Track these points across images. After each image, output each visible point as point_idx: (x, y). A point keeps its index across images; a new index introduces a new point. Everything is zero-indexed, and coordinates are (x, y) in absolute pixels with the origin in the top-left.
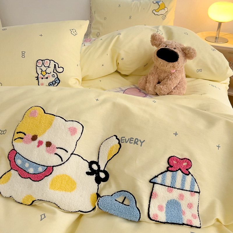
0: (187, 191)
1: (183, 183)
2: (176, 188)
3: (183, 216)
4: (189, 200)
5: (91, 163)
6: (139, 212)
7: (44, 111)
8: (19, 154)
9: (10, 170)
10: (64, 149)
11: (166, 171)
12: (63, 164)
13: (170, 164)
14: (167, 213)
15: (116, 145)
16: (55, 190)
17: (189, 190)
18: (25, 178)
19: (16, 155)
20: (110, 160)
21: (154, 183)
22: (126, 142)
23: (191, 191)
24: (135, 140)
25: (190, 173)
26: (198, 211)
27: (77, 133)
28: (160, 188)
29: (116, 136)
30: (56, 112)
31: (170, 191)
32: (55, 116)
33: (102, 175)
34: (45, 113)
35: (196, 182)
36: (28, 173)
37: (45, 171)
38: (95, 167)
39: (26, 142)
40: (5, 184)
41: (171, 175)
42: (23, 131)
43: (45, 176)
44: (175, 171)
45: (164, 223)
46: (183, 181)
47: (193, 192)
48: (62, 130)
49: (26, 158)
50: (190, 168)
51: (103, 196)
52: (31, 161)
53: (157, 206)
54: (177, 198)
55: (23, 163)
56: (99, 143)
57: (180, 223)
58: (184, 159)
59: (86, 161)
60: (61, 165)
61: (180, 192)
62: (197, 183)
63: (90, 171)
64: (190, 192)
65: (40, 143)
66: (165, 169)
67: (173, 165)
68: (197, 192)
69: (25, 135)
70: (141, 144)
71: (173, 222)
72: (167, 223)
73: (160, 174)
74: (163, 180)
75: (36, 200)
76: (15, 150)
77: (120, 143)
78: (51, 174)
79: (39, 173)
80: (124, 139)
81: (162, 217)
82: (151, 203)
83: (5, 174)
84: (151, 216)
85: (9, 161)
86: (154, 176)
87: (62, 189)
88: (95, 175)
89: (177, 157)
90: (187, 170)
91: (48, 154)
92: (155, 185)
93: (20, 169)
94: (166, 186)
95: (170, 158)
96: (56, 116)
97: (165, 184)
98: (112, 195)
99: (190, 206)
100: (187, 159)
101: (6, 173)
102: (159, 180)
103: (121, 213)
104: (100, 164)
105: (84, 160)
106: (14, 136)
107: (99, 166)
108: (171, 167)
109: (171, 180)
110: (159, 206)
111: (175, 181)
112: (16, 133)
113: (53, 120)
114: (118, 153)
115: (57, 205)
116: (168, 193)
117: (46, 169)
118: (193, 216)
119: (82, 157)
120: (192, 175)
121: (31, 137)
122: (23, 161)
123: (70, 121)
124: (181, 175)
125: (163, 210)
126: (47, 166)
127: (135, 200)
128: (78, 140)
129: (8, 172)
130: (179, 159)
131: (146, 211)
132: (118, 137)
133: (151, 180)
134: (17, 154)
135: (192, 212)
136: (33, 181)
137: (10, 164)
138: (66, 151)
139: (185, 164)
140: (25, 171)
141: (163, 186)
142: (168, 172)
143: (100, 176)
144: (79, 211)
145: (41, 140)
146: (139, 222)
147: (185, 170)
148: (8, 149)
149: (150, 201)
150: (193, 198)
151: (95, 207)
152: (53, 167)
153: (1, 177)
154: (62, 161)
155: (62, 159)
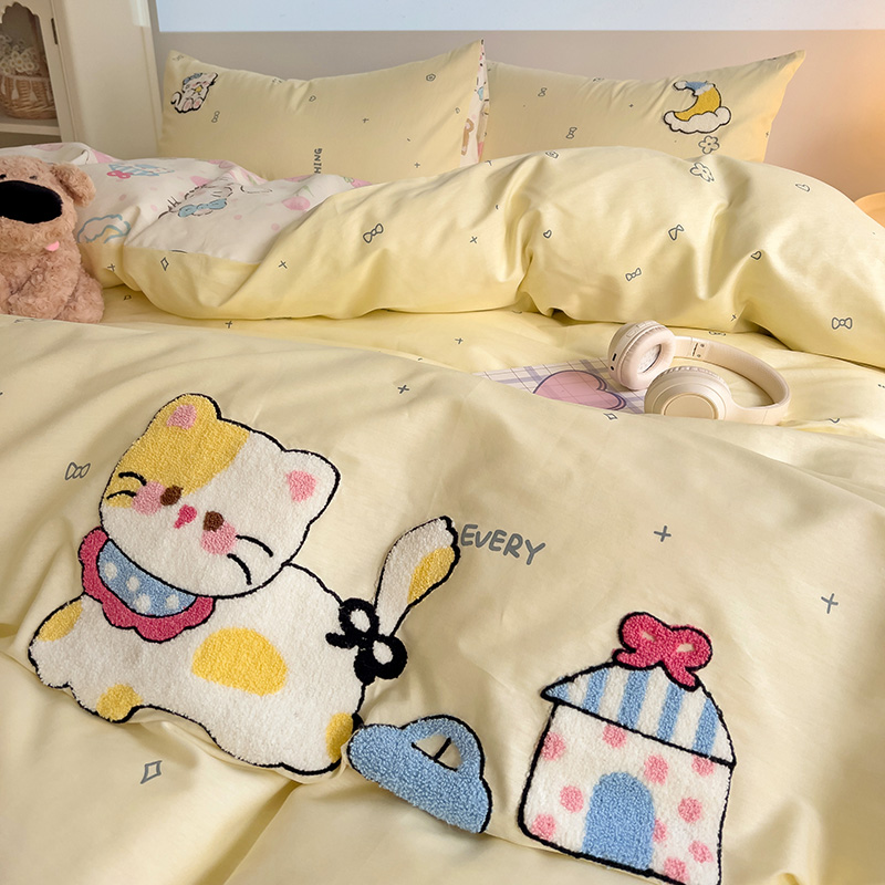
0: (681, 748)
1: (667, 716)
2: (637, 732)
3: (655, 844)
4: (687, 788)
5: (348, 607)
6: (490, 797)
7: (218, 410)
8: (115, 544)
9: (79, 598)
10: (261, 544)
11: (607, 665)
12: (250, 592)
13: (626, 640)
14: (592, 820)
15: (441, 550)
16: (209, 677)
17: (690, 748)
18: (119, 627)
19: (103, 547)
20: (417, 602)
21: (558, 702)
22: (479, 545)
23: (697, 753)
24: (511, 540)
25: (698, 683)
26: (720, 836)
27: (315, 493)
28: (579, 723)
29: (449, 521)
30: (255, 417)
31: (615, 741)
32: (249, 429)
33: (383, 654)
34: (219, 417)
35: (722, 721)
36: (134, 611)
37: (187, 609)
38: (360, 620)
39: (143, 509)
40: (57, 642)
41: (624, 680)
42: (140, 473)
43: (186, 628)
44: (641, 669)
45: (578, 855)
46: (671, 711)
47: (706, 756)
48: (264, 477)
49: (136, 560)
50: (701, 667)
51: (371, 726)
52: (147, 573)
53: (558, 789)
54: (641, 769)
55: (123, 576)
56: (389, 541)
57: (639, 867)
58: (684, 628)
59: (334, 594)
60: (243, 595)
61: (653, 748)
62: (725, 726)
63: (341, 632)
64: (696, 756)
65: (187, 514)
66: (606, 657)
67: (639, 645)
68: (721, 762)
69: (144, 483)
70: (531, 557)
71: (609, 857)
72: (587, 857)
73: (582, 673)
74: (593, 694)
75: (142, 707)
76: (103, 530)
77: (459, 545)
78: (205, 621)
79: (168, 616)
80: (474, 531)
81: (571, 831)
82: (535, 773)
84: (529, 821)
85: (80, 567)
86: (561, 675)
87: (233, 680)
88: (357, 648)
89: (656, 619)
90: (691, 670)
91: (205, 552)
92: (560, 709)
93: (109, 595)
94: (603, 719)
95: (628, 617)
96: (254, 431)
97: (597, 713)
98: (403, 728)
99: (690, 810)
100: (693, 629)
101: (66, 604)
102: (576, 693)
103: (424, 790)
104: (379, 612)
105: (325, 589)
106: (108, 484)
107: (375, 621)
108: (631, 650)
109: (621, 698)
110: (565, 789)
111: (639, 707)
112: (116, 474)
113: (240, 444)
114: (445, 579)
115: (208, 732)
116: (606, 747)
117: (191, 606)
118: (698, 851)
119: (319, 581)
120: (709, 695)
121: (160, 491)
122: (123, 571)
123: (296, 451)
124: (665, 688)
125: (581, 808)
126: (197, 595)
127: (482, 755)
128: (316, 518)
129: (71, 602)
130: (664, 625)
131: (515, 800)
132: (453, 525)
133: (548, 688)
134: (110, 543)
135: (695, 834)
136: (145, 639)
137: (83, 576)
138: (267, 549)
139: (684, 648)
140: (125, 604)
141: (588, 716)
142: (616, 669)
143: (375, 654)
144: (281, 765)
145: (192, 505)
146: (483, 836)
147: (682, 670)
148: (83, 525)
149: (533, 766)
150: (703, 780)
151: (339, 762)
152: (216, 598)
153: (48, 618)
154: (249, 582)
155: (248, 577)
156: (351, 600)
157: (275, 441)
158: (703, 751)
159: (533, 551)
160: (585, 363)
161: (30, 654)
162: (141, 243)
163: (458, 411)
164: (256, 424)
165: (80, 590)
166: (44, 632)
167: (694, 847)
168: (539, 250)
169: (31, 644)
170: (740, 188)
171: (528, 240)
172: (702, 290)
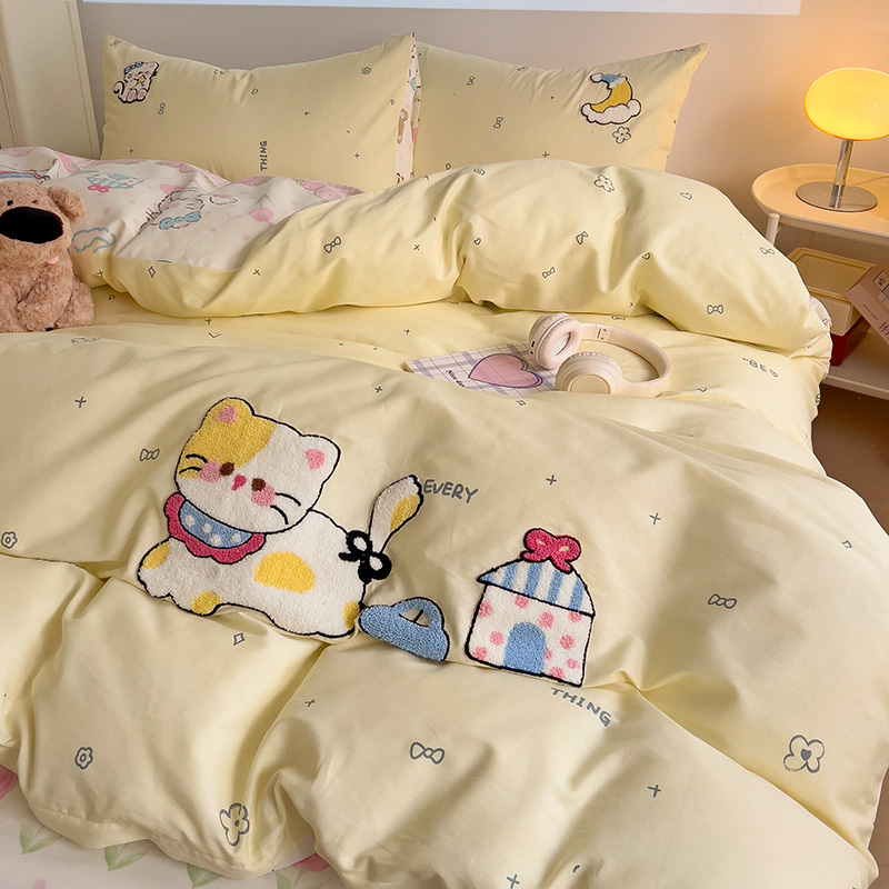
0: (562, 607)
1: (553, 589)
2: (535, 598)
4: (566, 630)
5: (351, 536)
6: (448, 639)
7: (252, 409)
8: (191, 503)
9: (167, 540)
10: (293, 498)
11: (517, 561)
12: (288, 529)
13: (528, 545)
14: (509, 649)
15: (411, 497)
16: (266, 583)
17: (566, 607)
18: (200, 556)
19: (182, 505)
20: (396, 530)
21: (487, 583)
22: (436, 492)
24: (456, 488)
25: (572, 569)
26: (585, 656)
27: (325, 463)
28: (500, 595)
29: (415, 478)
30: (278, 413)
31: (522, 605)
32: (276, 422)
33: (376, 564)
34: (253, 414)
35: (587, 591)
36: (210, 545)
37: (247, 542)
38: (360, 544)
39: (208, 479)
40: (157, 568)
41: (527, 569)
42: (201, 454)
43: (247, 554)
44: (537, 562)
45: (500, 668)
46: (556, 585)
47: (577, 611)
48: (290, 454)
49: (207, 512)
50: (575, 559)
51: (372, 606)
52: (217, 521)
53: (488, 633)
54: (538, 620)
55: (200, 524)
56: (375, 493)
57: (536, 672)
58: (564, 537)
59: (342, 529)
60: (283, 531)
61: (545, 608)
62: (588, 594)
63: (348, 552)
64: (570, 611)
65: (240, 481)
66: (517, 556)
67: (536, 548)
68: (586, 614)
69: (205, 461)
70: (469, 498)
71: (519, 668)
72: (506, 668)
73: (502, 566)
74: (509, 578)
75: (223, 605)
76: (181, 494)
78: (260, 548)
79: (234, 547)
80: (432, 484)
81: (497, 655)
82: (475, 625)
83: (155, 547)
84: (471, 651)
86: (489, 568)
87: (282, 584)
88: (359, 561)
89: (547, 532)
90: (568, 561)
91: (255, 505)
92: (489, 587)
93: (190, 537)
94: (514, 592)
95: (529, 531)
96: (280, 423)
97: (511, 588)
98: (393, 606)
99: (567, 642)
100: (570, 537)
101: (158, 545)
102: (499, 578)
103: (409, 639)
104: (372, 538)
105: (336, 525)
106: (179, 462)
107: (370, 544)
108: (531, 551)
109: (526, 580)
110: (493, 633)
111: (536, 583)
112: (183, 456)
113: (271, 432)
114: (414, 515)
115: (269, 617)
116: (517, 608)
117: (249, 540)
118: (571, 664)
119: (331, 520)
120: (579, 576)
121: (218, 466)
122: (198, 520)
123: (310, 436)
124: (552, 573)
125: (502, 643)
126: (253, 533)
127: (442, 617)
128: (327, 479)
129: (162, 543)
131: (464, 640)
133: (482, 576)
134: (187, 503)
135: (570, 655)
136: (220, 563)
137: (168, 525)
138: (296, 501)
139: (564, 549)
140: (203, 542)
141: (506, 591)
142: (522, 563)
143: (371, 565)
144: (318, 633)
145: (242, 474)
146: (444, 662)
147: (563, 561)
148: (165, 491)
149: (474, 621)
150: (575, 625)
151: (353, 630)
152: (266, 534)
153: (147, 554)
154: (287, 523)
155: (286, 519)
156: (353, 532)
157: (294, 429)
158: (575, 608)
159: (470, 495)
160: (511, 347)
161: (139, 578)
162: (129, 254)
163: (418, 404)
164: (280, 417)
165: (167, 535)
166: (146, 562)
167: (569, 662)
168: (471, 254)
169: (139, 571)
170: (635, 197)
171: (462, 246)
172: (603, 285)
